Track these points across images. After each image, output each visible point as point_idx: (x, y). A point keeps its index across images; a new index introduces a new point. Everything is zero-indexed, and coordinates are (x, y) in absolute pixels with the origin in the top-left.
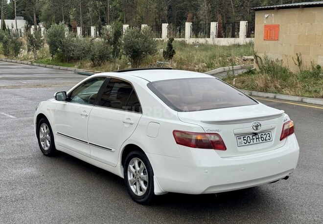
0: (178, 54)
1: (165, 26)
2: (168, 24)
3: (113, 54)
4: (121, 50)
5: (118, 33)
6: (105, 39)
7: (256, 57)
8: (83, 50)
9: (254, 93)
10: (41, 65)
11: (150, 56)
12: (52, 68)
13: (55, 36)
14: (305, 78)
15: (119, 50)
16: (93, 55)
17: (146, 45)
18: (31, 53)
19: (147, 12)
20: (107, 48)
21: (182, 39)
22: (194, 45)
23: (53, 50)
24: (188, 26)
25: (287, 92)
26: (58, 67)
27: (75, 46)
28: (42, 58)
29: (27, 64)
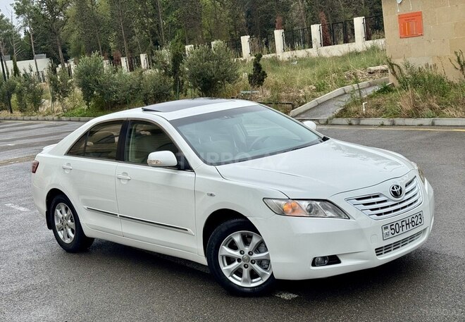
0: (271, 78)
1: (245, 40)
2: (249, 37)
3: (175, 90)
4: (185, 82)
5: (178, 58)
6: (160, 69)
7: (391, 65)
9: (399, 121)
10: (72, 118)
11: (229, 86)
13: (87, 74)
15: (183, 83)
16: (146, 95)
17: (222, 69)
18: (57, 103)
19: (217, 23)
20: (165, 81)
21: (273, 55)
22: (290, 61)
23: (88, 96)
24: (278, 35)
25: (452, 113)
27: (118, 85)
28: (73, 109)
29: (53, 120)
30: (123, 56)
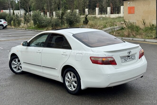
0: (90, 22)
2: (88, 9)
3: (61, 23)
7: (125, 22)
8: (48, 22)
9: (124, 38)
10: (29, 30)
11: (78, 24)
12: (34, 31)
13: (35, 16)
14: (147, 30)
15: (64, 21)
16: (52, 24)
18: (25, 24)
20: (59, 20)
21: (95, 15)
22: (100, 18)
23: (35, 23)
25: (138, 37)
26: (37, 30)
27: (44, 21)
28: (30, 27)
29: (24, 30)
30: (48, 12)
